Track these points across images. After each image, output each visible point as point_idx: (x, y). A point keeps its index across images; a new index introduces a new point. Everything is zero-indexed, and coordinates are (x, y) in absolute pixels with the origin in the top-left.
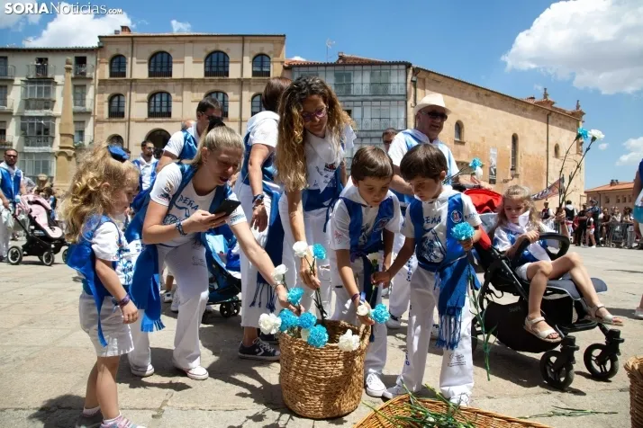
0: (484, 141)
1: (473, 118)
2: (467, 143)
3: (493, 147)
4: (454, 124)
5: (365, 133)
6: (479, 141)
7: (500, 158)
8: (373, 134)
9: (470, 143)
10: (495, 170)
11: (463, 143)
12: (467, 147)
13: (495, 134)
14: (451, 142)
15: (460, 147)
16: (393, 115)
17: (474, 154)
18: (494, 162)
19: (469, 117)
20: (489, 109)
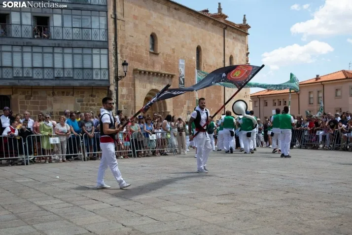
0: (174, 52)
1: (165, 31)
2: (160, 54)
3: (181, 58)
4: (149, 36)
5: (66, 42)
6: (170, 52)
7: (187, 68)
8: (75, 44)
9: (163, 54)
10: (183, 79)
11: (157, 54)
12: (160, 59)
13: (183, 46)
14: (147, 54)
15: (154, 58)
16: (95, 25)
17: (167, 65)
18: (183, 72)
19: (161, 30)
20: (179, 23)
